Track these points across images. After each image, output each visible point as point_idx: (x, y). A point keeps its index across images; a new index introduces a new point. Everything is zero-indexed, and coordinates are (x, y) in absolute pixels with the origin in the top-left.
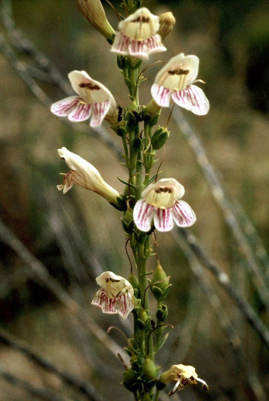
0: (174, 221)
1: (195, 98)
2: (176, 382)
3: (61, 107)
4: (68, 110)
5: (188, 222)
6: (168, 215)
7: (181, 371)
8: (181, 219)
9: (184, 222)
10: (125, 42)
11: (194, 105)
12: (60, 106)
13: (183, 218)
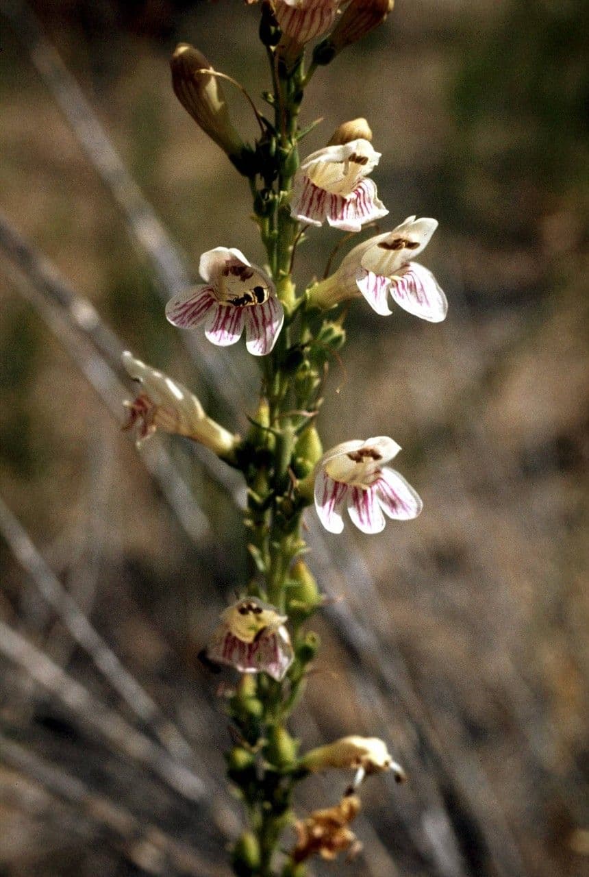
0: (381, 508)
1: (422, 289)
2: (356, 771)
3: (180, 309)
4: (194, 314)
5: (408, 509)
6: (372, 500)
7: (364, 752)
8: (393, 504)
9: (400, 509)
10: (315, 197)
11: (420, 301)
12: (178, 306)
13: (397, 502)
